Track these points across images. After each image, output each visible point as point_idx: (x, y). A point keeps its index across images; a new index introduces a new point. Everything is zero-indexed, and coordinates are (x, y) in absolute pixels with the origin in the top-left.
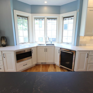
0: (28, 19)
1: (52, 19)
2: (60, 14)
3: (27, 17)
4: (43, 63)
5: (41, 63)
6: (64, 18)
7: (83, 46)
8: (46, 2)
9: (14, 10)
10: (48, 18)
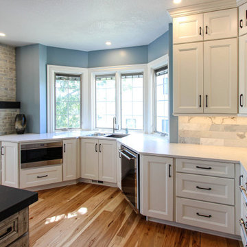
0: (80, 80)
1: (132, 74)
2: (147, 62)
3: (79, 76)
4: (96, 181)
5: (93, 181)
6: (156, 71)
7: (192, 143)
8: (108, 44)
9: (48, 66)
10: (122, 75)
